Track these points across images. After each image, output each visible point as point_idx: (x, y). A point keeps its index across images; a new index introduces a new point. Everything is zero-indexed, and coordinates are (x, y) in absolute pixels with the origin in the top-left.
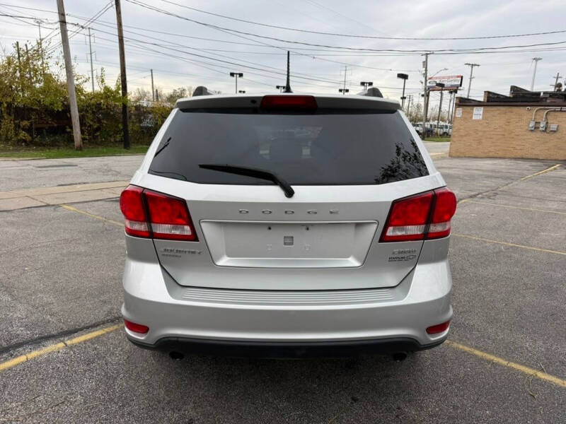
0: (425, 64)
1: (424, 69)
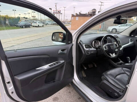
1: (56, 7)
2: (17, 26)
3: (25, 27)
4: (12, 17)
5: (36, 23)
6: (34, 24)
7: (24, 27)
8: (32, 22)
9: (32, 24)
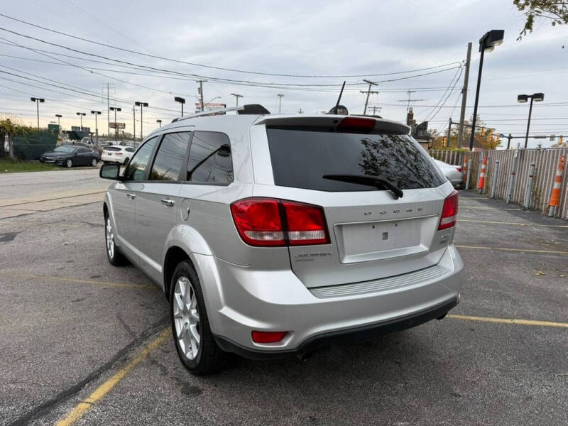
0: (200, 90)
1: (200, 95)
2: (44, 161)
3: (72, 166)
4: (28, 125)
5: (119, 149)
6: (110, 154)
7: (70, 163)
8: (105, 148)
9: (101, 153)
